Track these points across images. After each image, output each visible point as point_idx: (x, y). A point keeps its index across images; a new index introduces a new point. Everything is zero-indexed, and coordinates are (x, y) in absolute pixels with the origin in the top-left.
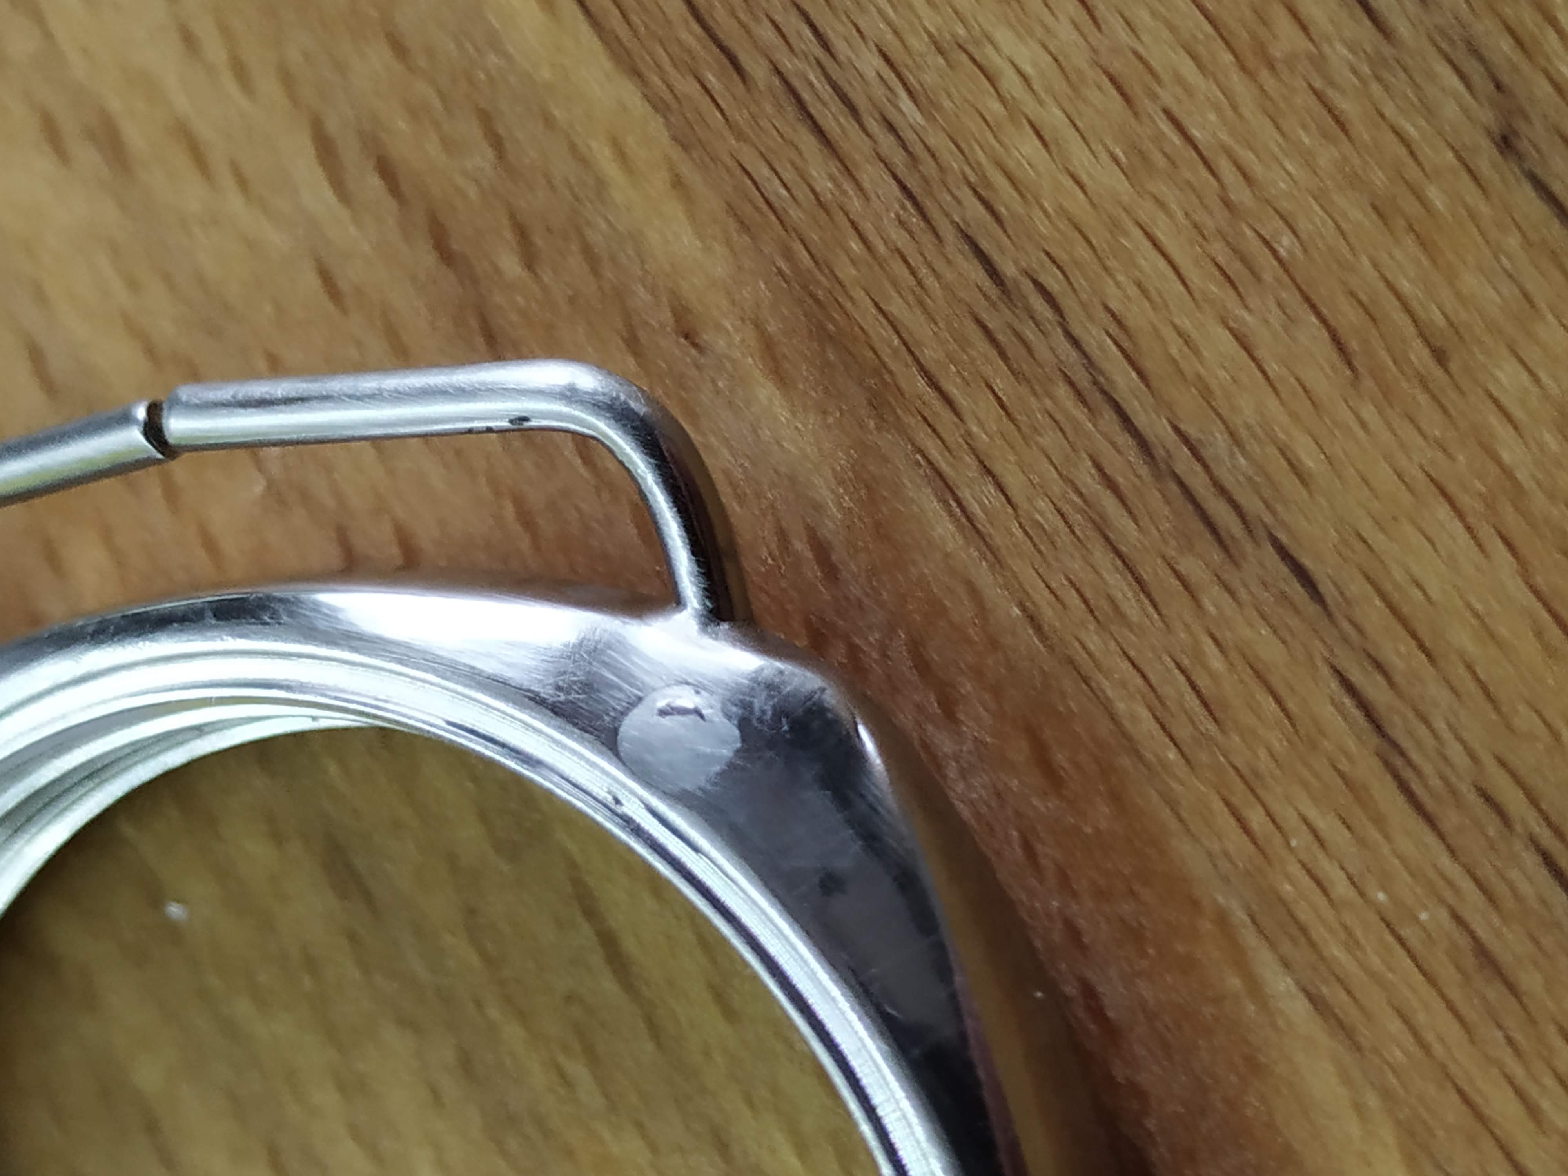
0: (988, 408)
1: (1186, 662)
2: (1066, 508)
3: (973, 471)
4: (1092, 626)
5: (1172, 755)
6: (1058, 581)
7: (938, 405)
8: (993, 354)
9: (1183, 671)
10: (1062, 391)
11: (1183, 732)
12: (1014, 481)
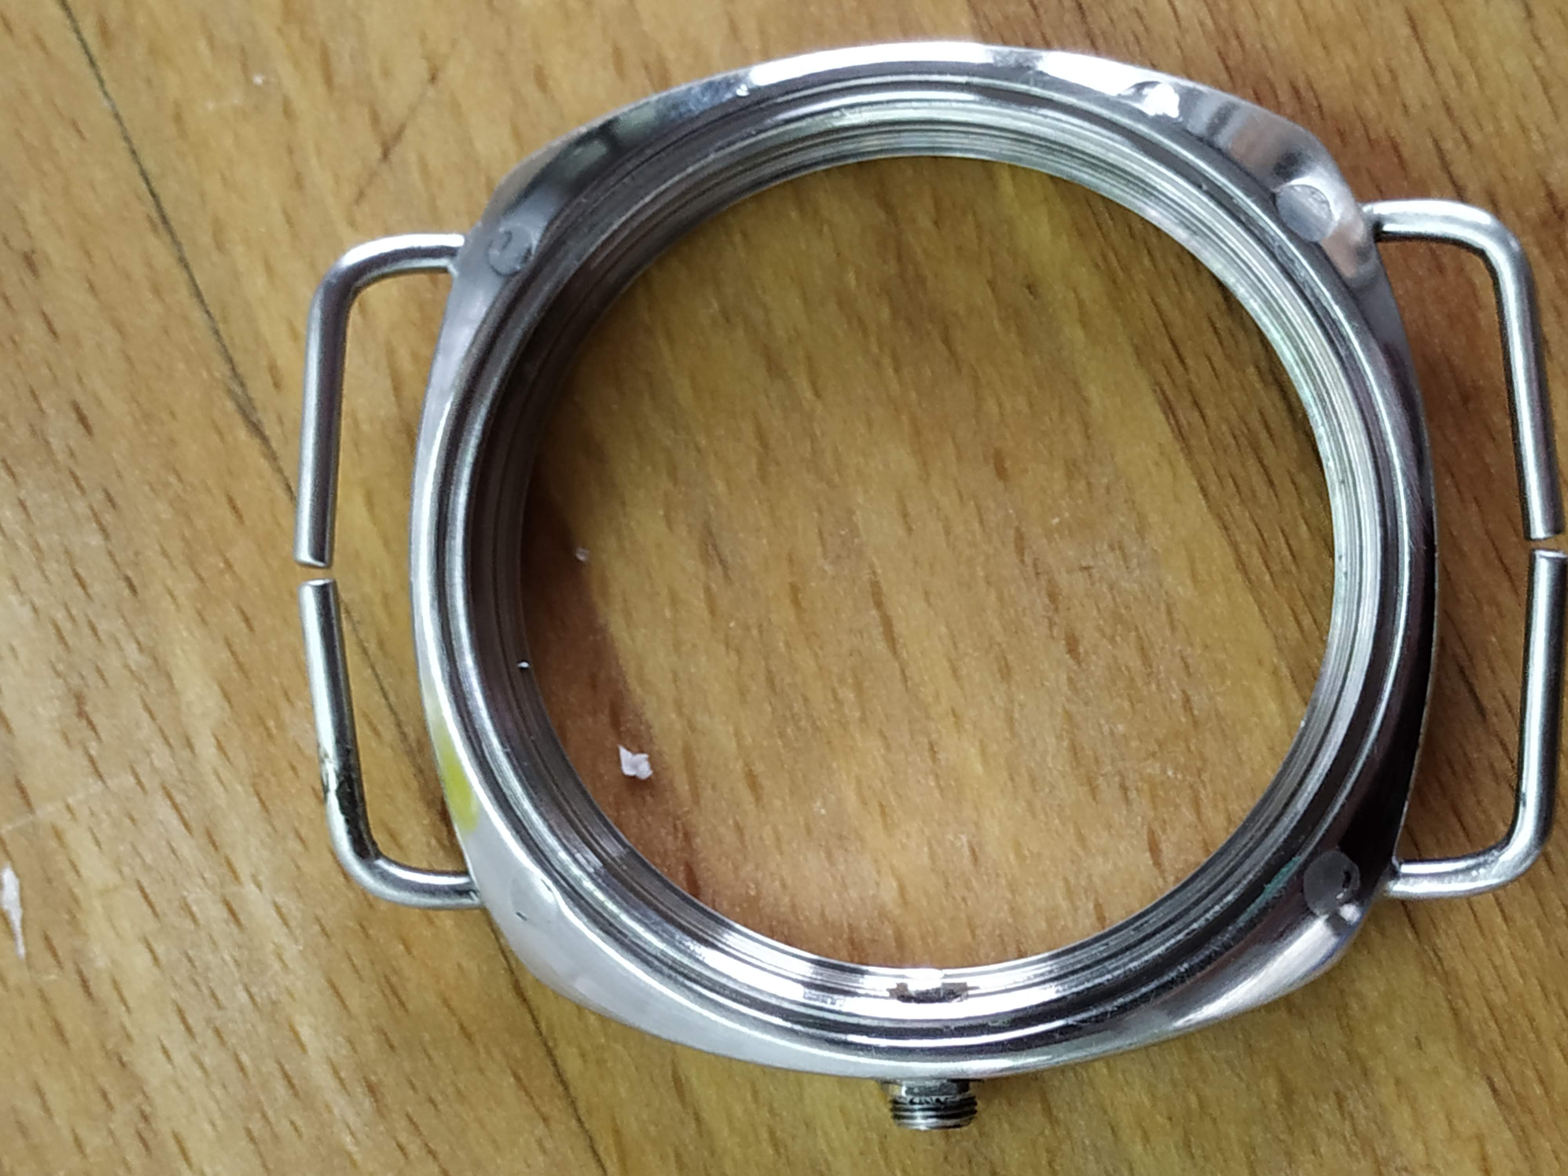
0: (1205, 370)
1: (1287, 529)
2: (1237, 432)
3: (1187, 400)
4: (1237, 500)
5: (1267, 578)
6: (1223, 471)
7: (1176, 362)
8: (1216, 341)
9: (1284, 535)
10: (1251, 370)
11: (1276, 568)
12: (1210, 412)
